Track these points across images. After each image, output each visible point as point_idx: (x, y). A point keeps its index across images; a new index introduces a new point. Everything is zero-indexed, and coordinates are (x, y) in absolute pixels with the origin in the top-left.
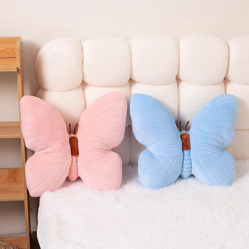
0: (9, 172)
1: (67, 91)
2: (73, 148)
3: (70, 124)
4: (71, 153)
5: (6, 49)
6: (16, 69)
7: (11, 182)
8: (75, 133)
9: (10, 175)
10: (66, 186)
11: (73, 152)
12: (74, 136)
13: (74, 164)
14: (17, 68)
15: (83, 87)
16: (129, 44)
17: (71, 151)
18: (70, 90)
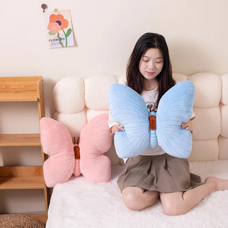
0: (35, 169)
1: (74, 113)
2: (76, 154)
3: (74, 137)
4: (75, 157)
5: (32, 85)
6: (36, 99)
7: (37, 175)
8: (78, 143)
9: (36, 170)
10: (73, 179)
11: (76, 156)
12: (77, 145)
13: (77, 165)
14: (38, 99)
15: (86, 110)
16: (117, 81)
17: (75, 156)
18: (76, 113)
